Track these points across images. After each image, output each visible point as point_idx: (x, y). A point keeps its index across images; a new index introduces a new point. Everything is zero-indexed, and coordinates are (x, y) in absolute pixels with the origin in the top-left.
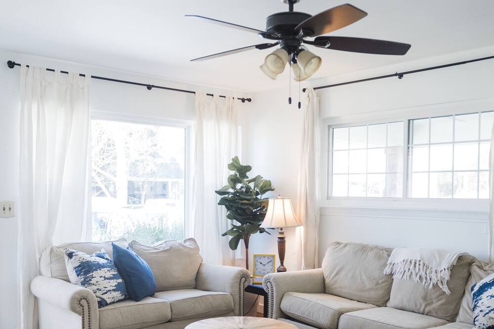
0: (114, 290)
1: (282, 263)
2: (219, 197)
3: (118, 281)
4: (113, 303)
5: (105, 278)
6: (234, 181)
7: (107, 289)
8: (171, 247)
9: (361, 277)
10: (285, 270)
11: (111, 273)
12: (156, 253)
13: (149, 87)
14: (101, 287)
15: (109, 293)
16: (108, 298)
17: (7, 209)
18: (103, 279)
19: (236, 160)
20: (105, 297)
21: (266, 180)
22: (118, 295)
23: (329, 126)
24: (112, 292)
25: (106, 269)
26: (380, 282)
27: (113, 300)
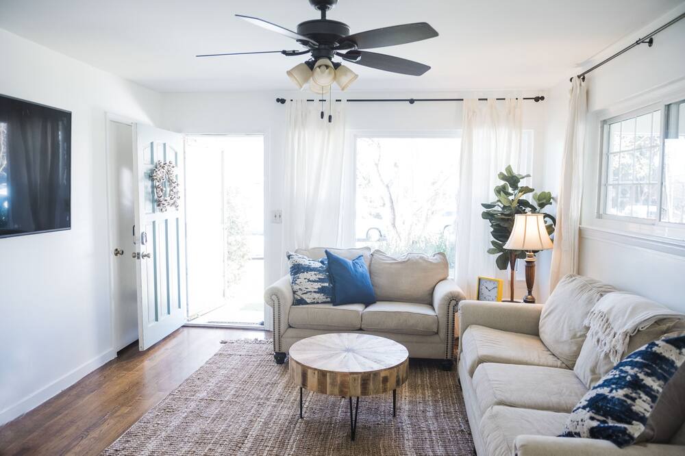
0: (315, 292)
1: (530, 293)
3: (323, 285)
4: (313, 303)
5: (309, 280)
7: (308, 290)
9: (564, 324)
10: (533, 302)
11: (318, 277)
12: (391, 264)
13: (412, 101)
14: (303, 288)
15: (309, 293)
16: (307, 298)
17: (278, 216)
18: (307, 280)
19: (509, 169)
20: (304, 297)
21: (545, 192)
22: (321, 297)
23: (605, 122)
24: (313, 294)
25: (313, 273)
26: (579, 334)
27: (313, 301)
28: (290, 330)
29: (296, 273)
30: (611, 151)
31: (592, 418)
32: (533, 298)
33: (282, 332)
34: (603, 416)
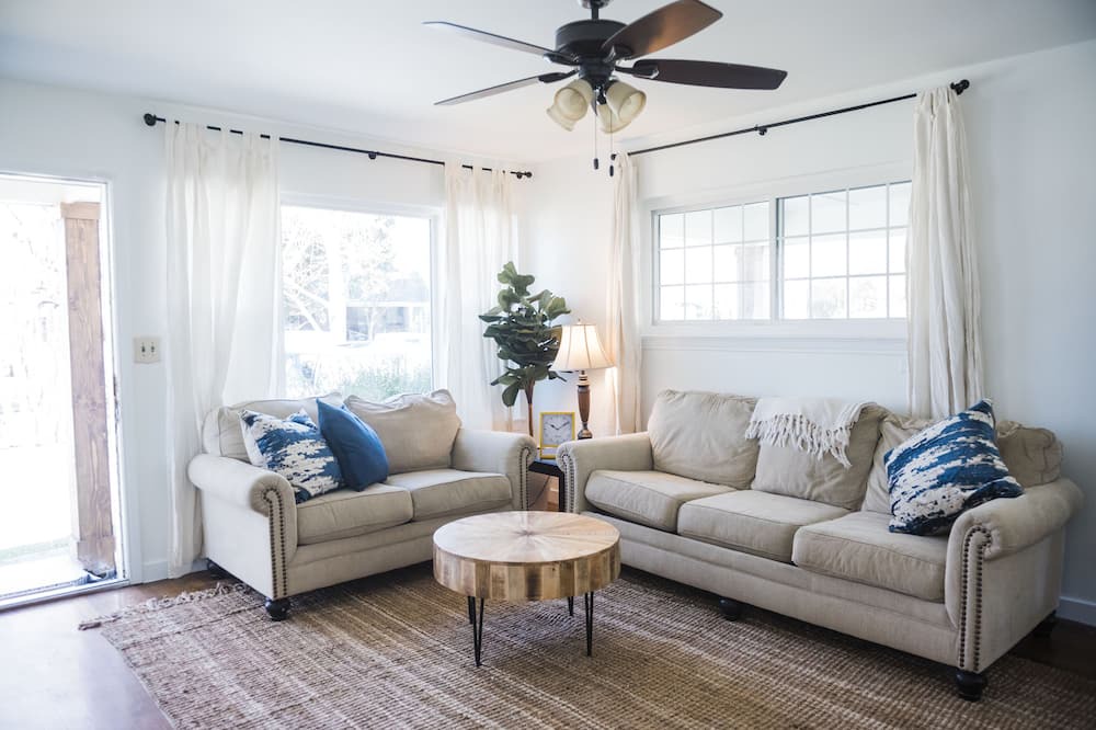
0: (320, 474)
1: (585, 426)
2: (486, 325)
3: (327, 460)
4: (320, 494)
5: (307, 456)
6: (508, 299)
7: (310, 473)
8: (412, 405)
10: (589, 436)
11: (316, 447)
12: (388, 414)
13: (372, 155)
14: (300, 470)
15: (313, 479)
16: (311, 487)
17: (148, 349)
18: (303, 456)
19: (510, 267)
20: (306, 485)
21: (558, 297)
22: (329, 483)
23: (653, 212)
24: (319, 479)
25: (307, 441)
26: (740, 450)
27: (319, 491)
28: (302, 548)
29: (276, 448)
30: (662, 247)
31: (964, 490)
32: (590, 434)
33: (289, 556)
34: (970, 484)
